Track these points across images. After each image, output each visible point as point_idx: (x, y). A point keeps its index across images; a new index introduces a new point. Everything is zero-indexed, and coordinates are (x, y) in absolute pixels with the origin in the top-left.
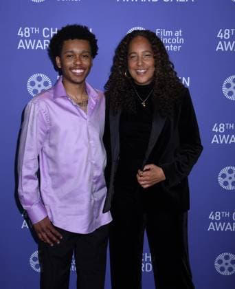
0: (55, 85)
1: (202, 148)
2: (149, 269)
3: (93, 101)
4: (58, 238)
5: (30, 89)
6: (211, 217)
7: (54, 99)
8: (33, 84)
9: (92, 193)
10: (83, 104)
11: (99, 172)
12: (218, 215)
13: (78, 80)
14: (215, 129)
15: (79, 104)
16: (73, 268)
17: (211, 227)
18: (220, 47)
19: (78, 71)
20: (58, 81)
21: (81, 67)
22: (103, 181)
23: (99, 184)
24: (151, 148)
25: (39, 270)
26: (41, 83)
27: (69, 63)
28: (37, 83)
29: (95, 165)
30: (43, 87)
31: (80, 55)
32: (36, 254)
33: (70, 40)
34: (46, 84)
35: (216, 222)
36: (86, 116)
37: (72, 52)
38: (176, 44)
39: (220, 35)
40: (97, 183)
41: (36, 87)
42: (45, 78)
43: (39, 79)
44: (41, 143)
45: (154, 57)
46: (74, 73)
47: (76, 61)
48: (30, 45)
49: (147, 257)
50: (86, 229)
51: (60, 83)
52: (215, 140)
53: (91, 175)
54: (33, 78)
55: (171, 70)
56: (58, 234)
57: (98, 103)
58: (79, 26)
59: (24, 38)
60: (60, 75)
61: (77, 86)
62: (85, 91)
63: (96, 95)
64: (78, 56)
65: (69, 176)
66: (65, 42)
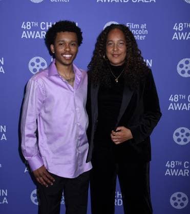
0: (50, 66)
1: (161, 114)
2: (120, 203)
3: (78, 78)
4: (52, 181)
5: (31, 68)
6: (167, 165)
7: (49, 77)
8: (33, 64)
9: (77, 147)
10: (71, 80)
11: (83, 132)
12: (173, 164)
13: (67, 63)
14: (171, 99)
15: (68, 80)
16: (63, 202)
17: (167, 173)
18: (175, 36)
19: (68, 56)
20: (52, 63)
21: (70, 53)
22: (86, 138)
23: (83, 141)
24: (121, 113)
25: (37, 204)
26: (39, 64)
27: (61, 50)
28: (36, 64)
29: (80, 126)
30: (41, 67)
31: (69, 44)
32: (35, 192)
33: (62, 33)
34: (43, 64)
35: (171, 169)
36: (73, 90)
37: (63, 41)
38: (142, 35)
39: (175, 28)
40: (81, 140)
41: (35, 67)
42: (42, 60)
43: (38, 61)
44: (39, 110)
45: (127, 46)
46: (65, 57)
47: (66, 48)
48: (31, 35)
49: (119, 194)
50: (72, 175)
51: (54, 65)
52: (171, 107)
53: (77, 134)
54: (33, 60)
55: (139, 55)
56: (52, 178)
57: (82, 80)
58: (69, 22)
59: (26, 30)
60: (54, 58)
61: (67, 67)
62: (72, 71)
63: (80, 74)
64: (67, 44)
65: (60, 135)
66: (58, 34)
